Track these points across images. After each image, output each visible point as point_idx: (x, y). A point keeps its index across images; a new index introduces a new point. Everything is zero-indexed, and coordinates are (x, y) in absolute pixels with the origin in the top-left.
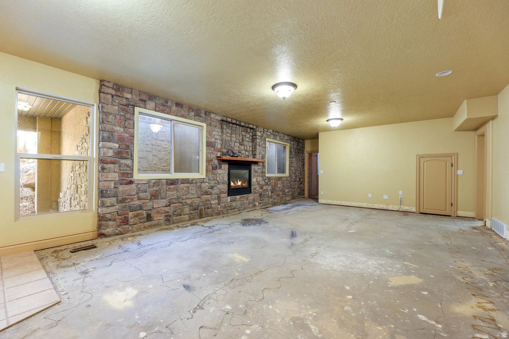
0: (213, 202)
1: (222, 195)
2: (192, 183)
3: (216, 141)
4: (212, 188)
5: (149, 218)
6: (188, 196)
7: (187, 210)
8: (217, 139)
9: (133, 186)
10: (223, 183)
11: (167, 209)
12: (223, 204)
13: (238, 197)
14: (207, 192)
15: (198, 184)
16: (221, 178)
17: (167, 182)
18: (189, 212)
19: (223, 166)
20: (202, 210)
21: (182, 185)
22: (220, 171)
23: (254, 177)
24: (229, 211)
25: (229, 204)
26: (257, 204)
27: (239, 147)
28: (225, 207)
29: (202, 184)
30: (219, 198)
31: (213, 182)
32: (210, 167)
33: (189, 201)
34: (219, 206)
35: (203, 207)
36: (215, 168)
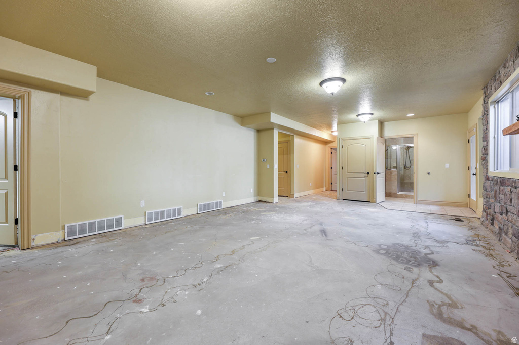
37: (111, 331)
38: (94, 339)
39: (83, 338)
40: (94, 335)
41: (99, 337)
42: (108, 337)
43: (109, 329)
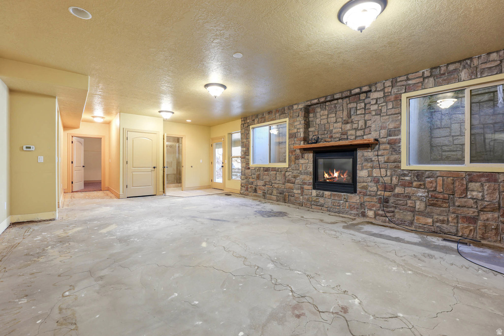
0: (295, 191)
1: (306, 187)
2: (278, 171)
3: (298, 131)
4: (295, 177)
5: (255, 191)
6: (275, 181)
7: (275, 192)
8: (300, 129)
9: (250, 170)
10: (307, 174)
11: (263, 188)
12: (306, 197)
13: (327, 193)
14: (290, 181)
15: (283, 173)
16: (304, 169)
17: (263, 169)
18: (276, 194)
19: (306, 155)
20: (286, 196)
21: (272, 172)
22: (301, 161)
23: (362, 169)
24: (313, 207)
25: (314, 199)
26: (371, 213)
27: (341, 128)
28: (308, 200)
29: (287, 173)
30: (302, 189)
31: (295, 172)
32: (293, 157)
33: (276, 186)
34: (301, 197)
35: (287, 194)
36: (297, 158)
37: (393, 316)
38: (408, 324)
39: (413, 332)
40: (404, 326)
41: (404, 321)
42: (401, 315)
43: (392, 317)
